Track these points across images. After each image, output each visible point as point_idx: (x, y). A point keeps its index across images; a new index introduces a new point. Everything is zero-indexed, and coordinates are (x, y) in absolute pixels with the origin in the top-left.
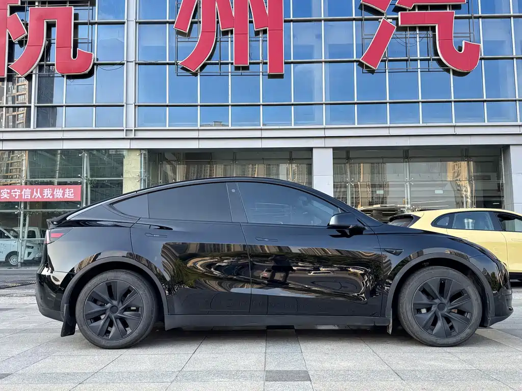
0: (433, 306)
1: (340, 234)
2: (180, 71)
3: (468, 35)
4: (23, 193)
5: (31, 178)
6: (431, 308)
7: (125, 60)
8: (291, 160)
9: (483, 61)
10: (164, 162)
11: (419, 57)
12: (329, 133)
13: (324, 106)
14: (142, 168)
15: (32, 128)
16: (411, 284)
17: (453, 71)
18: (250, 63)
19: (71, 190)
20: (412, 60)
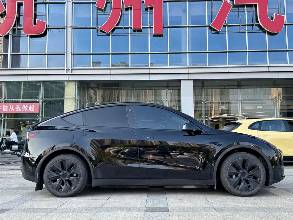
0: (239, 174)
1: (189, 134)
2: (99, 32)
3: (277, 10)
4: (3, 108)
5: (8, 99)
6: (237, 175)
7: (66, 25)
8: (168, 87)
9: (286, 26)
10: (89, 89)
11: (246, 23)
12: (191, 71)
13: (188, 54)
14: (76, 93)
15: (8, 68)
16: (227, 162)
17: (268, 32)
18: (143, 28)
19: (32, 106)
20: (242, 25)
